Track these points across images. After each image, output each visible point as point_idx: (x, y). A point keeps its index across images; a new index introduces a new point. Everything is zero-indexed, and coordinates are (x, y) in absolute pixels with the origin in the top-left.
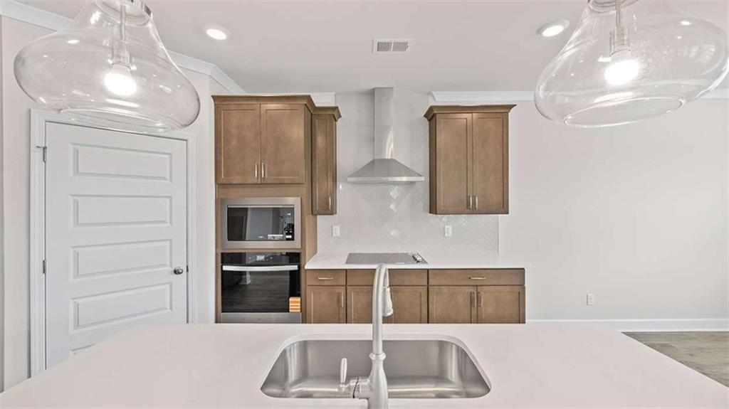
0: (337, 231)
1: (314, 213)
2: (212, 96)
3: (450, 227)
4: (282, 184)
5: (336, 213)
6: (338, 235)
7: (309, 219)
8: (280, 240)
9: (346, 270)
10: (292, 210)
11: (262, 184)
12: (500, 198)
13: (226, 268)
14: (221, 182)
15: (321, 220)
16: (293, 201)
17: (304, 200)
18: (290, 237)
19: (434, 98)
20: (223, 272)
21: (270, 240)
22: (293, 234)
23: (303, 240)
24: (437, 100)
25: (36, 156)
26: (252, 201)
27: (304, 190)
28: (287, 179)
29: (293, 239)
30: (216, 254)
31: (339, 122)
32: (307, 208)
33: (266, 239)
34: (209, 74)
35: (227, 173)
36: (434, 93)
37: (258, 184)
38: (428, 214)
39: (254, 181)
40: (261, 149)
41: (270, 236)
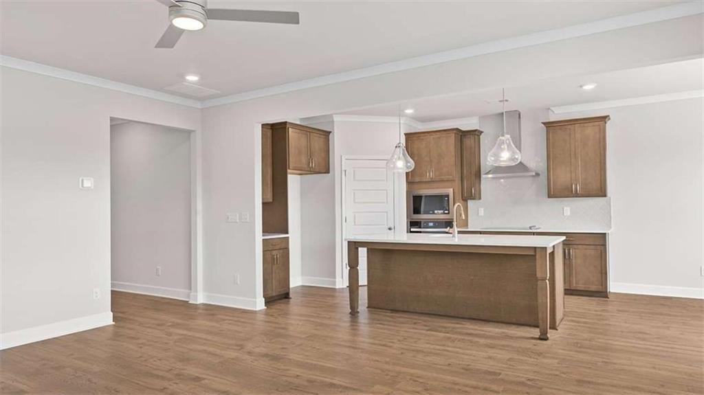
0: (482, 212)
1: (465, 200)
2: (405, 134)
3: (569, 209)
4: (443, 181)
5: (480, 199)
6: (483, 214)
8: (442, 214)
10: (448, 196)
11: (431, 182)
12: (599, 185)
13: (413, 230)
14: (409, 181)
15: (470, 203)
16: (450, 191)
17: (456, 191)
18: (447, 212)
19: (553, 112)
20: (411, 232)
21: (436, 214)
22: (448, 210)
24: (556, 112)
25: (343, 173)
26: (425, 191)
27: (457, 183)
28: (444, 177)
29: (448, 213)
30: (407, 222)
32: (459, 196)
33: (434, 213)
34: (403, 122)
35: (412, 176)
36: (552, 108)
37: (429, 182)
38: (547, 199)
39: (427, 180)
40: (431, 161)
41: (436, 212)
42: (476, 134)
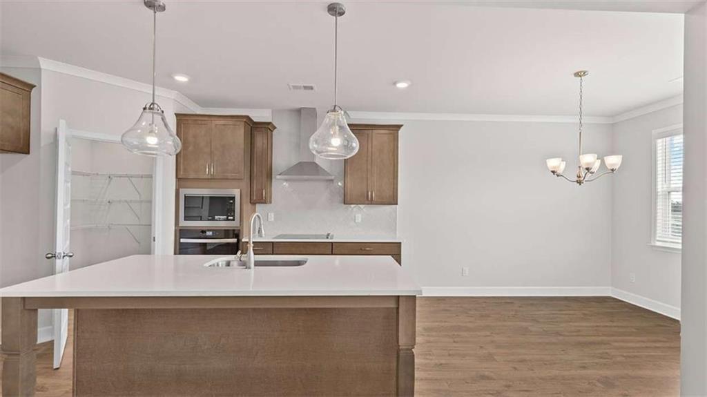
0: (272, 217)
1: (253, 203)
2: (175, 114)
3: (360, 215)
4: (227, 179)
5: (271, 202)
6: (273, 219)
7: (248, 206)
8: (225, 220)
9: (273, 242)
10: (233, 198)
11: (211, 179)
12: (391, 193)
13: (182, 240)
14: (180, 177)
15: (259, 206)
16: (236, 193)
17: (244, 192)
18: (232, 218)
19: (348, 115)
20: (181, 243)
21: (217, 220)
22: (234, 216)
23: (241, 220)
27: (245, 184)
28: (229, 175)
29: (233, 220)
30: (176, 230)
31: (275, 132)
32: (246, 199)
33: (214, 220)
34: (173, 97)
35: (185, 170)
36: (348, 112)
37: (208, 179)
38: (343, 205)
39: (206, 177)
40: (211, 153)
41: (216, 217)
42: (267, 128)
